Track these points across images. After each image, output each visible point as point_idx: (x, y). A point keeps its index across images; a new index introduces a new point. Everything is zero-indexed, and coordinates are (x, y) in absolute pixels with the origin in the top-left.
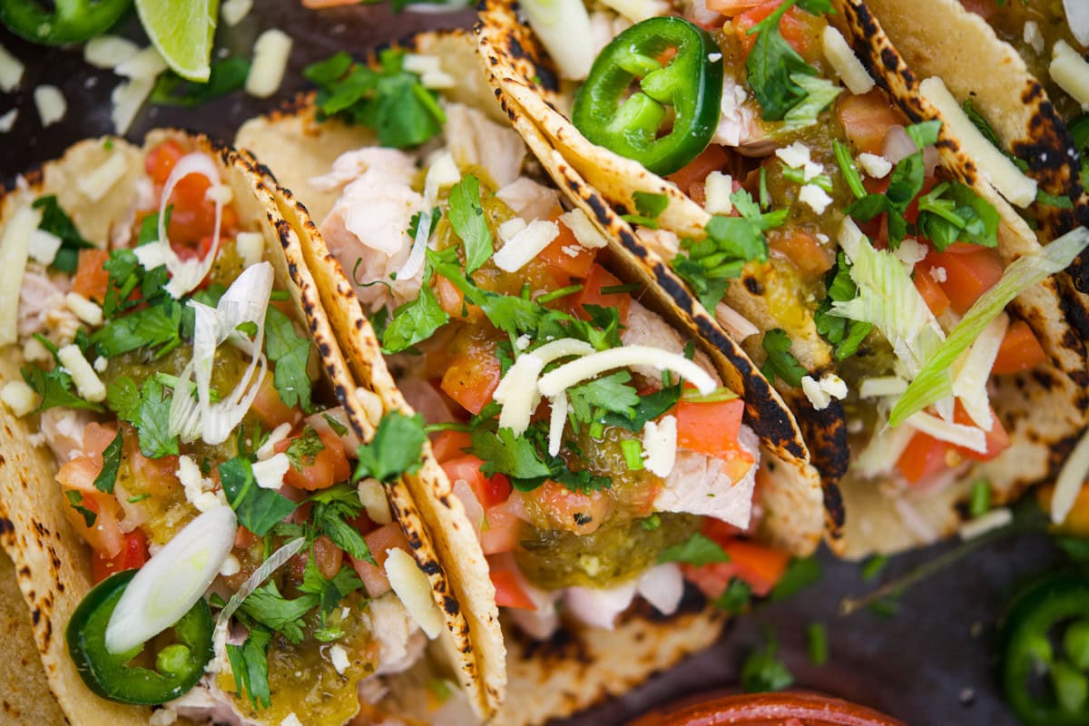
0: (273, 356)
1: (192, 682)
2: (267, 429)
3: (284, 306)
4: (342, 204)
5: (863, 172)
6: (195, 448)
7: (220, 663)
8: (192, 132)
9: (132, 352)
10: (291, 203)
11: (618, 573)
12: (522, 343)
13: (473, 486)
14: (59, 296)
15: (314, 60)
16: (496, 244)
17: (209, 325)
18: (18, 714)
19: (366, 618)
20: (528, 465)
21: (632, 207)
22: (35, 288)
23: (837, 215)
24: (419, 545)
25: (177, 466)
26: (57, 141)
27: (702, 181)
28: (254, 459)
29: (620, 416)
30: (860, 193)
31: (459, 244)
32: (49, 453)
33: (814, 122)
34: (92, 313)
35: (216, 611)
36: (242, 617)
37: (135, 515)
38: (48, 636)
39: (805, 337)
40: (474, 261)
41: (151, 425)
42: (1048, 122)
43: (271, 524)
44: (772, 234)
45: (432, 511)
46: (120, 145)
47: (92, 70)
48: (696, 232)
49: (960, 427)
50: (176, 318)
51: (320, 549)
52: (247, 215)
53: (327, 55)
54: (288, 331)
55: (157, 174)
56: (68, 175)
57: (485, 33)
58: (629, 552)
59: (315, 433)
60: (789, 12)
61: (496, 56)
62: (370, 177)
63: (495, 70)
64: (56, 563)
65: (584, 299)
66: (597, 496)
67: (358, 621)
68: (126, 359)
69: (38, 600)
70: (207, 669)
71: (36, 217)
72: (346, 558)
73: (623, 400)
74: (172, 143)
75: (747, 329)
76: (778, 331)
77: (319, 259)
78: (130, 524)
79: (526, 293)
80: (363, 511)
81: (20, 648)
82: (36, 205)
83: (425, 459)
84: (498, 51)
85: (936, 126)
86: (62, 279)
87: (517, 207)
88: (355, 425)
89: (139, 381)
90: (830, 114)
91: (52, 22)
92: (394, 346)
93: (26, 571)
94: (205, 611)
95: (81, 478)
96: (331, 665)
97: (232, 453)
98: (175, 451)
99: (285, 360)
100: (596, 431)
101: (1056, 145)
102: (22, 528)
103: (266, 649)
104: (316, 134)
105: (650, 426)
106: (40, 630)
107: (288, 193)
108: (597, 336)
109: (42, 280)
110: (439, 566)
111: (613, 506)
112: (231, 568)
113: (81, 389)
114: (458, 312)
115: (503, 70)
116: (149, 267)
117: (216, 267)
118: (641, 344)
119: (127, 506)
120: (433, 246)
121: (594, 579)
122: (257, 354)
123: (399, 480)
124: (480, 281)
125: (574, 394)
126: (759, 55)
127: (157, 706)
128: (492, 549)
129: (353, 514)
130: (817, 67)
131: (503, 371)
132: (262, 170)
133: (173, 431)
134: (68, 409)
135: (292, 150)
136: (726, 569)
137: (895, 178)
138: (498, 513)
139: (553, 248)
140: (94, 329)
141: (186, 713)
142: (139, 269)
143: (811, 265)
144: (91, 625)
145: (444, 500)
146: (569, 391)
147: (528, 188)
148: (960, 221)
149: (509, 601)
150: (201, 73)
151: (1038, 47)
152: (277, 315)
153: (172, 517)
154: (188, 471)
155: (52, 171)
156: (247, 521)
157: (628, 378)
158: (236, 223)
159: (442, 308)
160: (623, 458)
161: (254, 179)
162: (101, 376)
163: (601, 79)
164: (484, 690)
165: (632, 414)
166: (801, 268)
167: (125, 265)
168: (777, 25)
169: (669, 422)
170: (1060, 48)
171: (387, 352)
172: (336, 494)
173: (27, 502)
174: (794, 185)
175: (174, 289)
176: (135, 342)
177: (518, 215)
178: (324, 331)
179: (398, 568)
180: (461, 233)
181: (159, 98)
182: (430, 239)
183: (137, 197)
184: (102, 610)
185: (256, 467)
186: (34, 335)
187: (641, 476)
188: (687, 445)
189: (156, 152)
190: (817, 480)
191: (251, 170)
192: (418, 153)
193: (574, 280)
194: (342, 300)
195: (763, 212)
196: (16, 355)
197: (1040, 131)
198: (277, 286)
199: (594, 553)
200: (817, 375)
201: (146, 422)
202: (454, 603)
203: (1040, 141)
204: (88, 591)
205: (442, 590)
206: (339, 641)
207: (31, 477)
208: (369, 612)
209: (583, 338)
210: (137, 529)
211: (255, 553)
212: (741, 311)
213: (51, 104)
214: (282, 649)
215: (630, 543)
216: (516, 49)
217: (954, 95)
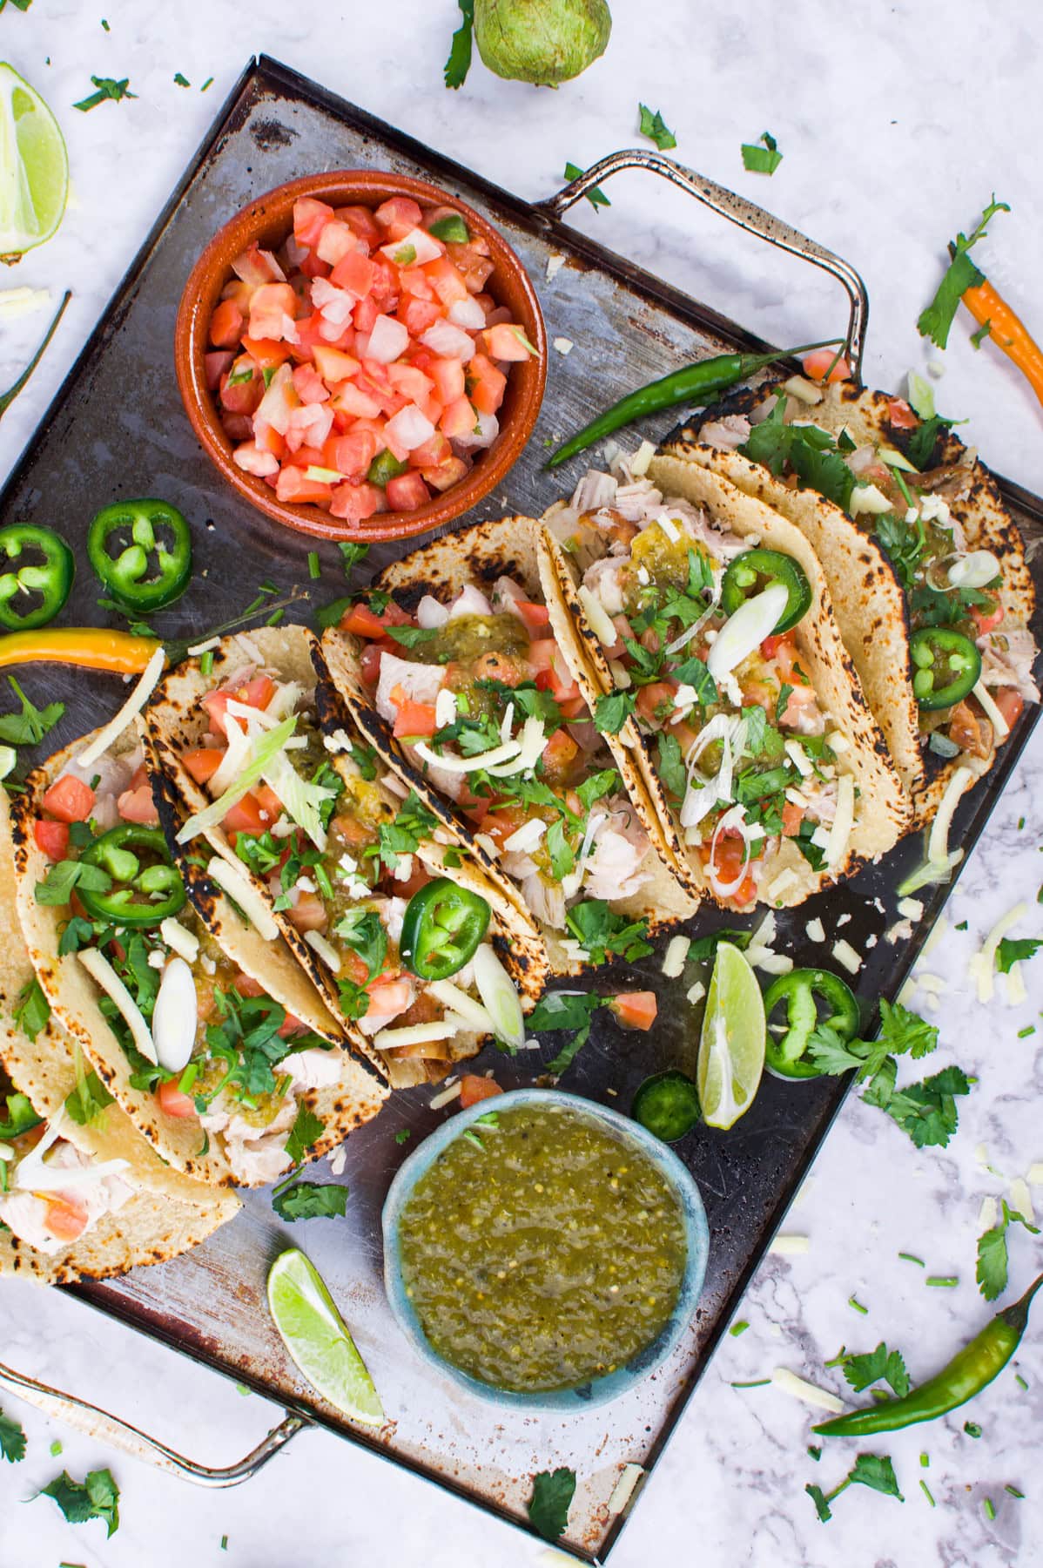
0: (681, 768)
1: (735, 562)
2: (685, 721)
3: (673, 798)
4: (636, 863)
5: (313, 881)
6: (731, 710)
7: (717, 575)
8: (727, 910)
9: (768, 770)
10: (670, 863)
11: (464, 625)
12: (529, 775)
13: (560, 684)
14: (812, 806)
15: (647, 959)
16: (544, 836)
17: (722, 788)
18: (842, 546)
19: (626, 600)
20: (527, 697)
21: (462, 859)
22: (827, 811)
23: (330, 853)
24: (597, 650)
25: (743, 700)
26: (812, 906)
27: (412, 876)
28: (696, 704)
29: (470, 728)
30: (318, 867)
31: (567, 836)
32: (821, 707)
33: (347, 912)
34: (792, 795)
35: (720, 607)
36: (703, 602)
37: (768, 670)
38: (823, 598)
39: (352, 776)
40: (558, 828)
41: (758, 725)
42: (205, 910)
43: (687, 665)
44: (373, 841)
45: (587, 670)
46: (772, 904)
47: (788, 953)
48: (423, 842)
49: (243, 716)
50: (740, 791)
51: (655, 646)
52: (694, 857)
53: (638, 961)
54: (672, 783)
55: (749, 884)
56: (806, 884)
57: (544, 972)
58: (458, 638)
59: (657, 718)
60: (362, 980)
61: (541, 956)
62: (619, 880)
63: (541, 946)
64: (817, 640)
65: (487, 801)
66: (483, 677)
67: (632, 599)
68: (771, 766)
69: (829, 621)
70: (725, 570)
71: (826, 857)
72: (639, 639)
73: (469, 738)
74: (740, 904)
75: (389, 781)
76: (368, 780)
77: (654, 828)
78: (772, 664)
79: (526, 805)
80: (627, 668)
81: (841, 586)
82: (826, 864)
83: (594, 704)
84: (539, 960)
85: (276, 908)
86: (811, 818)
87: (527, 860)
88: (636, 726)
89: (764, 753)
90: (335, 918)
91: (815, 983)
92: (610, 773)
93: (836, 639)
94: (727, 609)
95: (801, 693)
96: (649, 572)
97: (709, 708)
98: (744, 710)
99: (675, 764)
100: (485, 718)
101: (199, 896)
102: (838, 664)
103: (689, 583)
104: (646, 910)
105: (452, 722)
106: (827, 603)
107: (671, 870)
108: (484, 778)
109: (822, 817)
110: (583, 635)
111: (472, 670)
112: (711, 636)
113: (800, 747)
114: (569, 794)
115: (535, 946)
116: (757, 824)
117: (715, 824)
118: (453, 773)
119: (774, 676)
120: (581, 836)
121: (481, 622)
122: (692, 769)
123: (609, 692)
124: (555, 813)
125: (497, 742)
126: (381, 954)
127: (757, 547)
128: (547, 644)
129: (636, 668)
130: (345, 946)
131: (541, 758)
132: (685, 885)
133: (745, 721)
134: (808, 735)
135: (662, 900)
136: (386, 621)
137: (295, 876)
138: (544, 665)
139: (507, 835)
140: (791, 785)
141: (738, 540)
142: (763, 823)
143: (348, 822)
144: (797, 604)
145: (583, 678)
146: (500, 744)
147: (519, 873)
148: (259, 849)
149: (536, 609)
150: (722, 947)
151: (204, 958)
152: (678, 793)
153: (746, 668)
154: (736, 697)
155: (815, 888)
156: (701, 666)
157: (464, 751)
158: (701, 852)
159: (578, 797)
160: (469, 702)
161: (691, 879)
162: (788, 756)
163: (472, 942)
164: (548, 550)
165: (464, 730)
166: (355, 820)
167: (772, 826)
168: (370, 972)
169: (440, 724)
170: (193, 958)
171: (614, 770)
172: (645, 681)
173: (834, 678)
174: (361, 872)
175: (741, 810)
176: (766, 777)
177: (528, 855)
178: (653, 783)
179: (608, 634)
180: (565, 843)
181: (747, 934)
182: (583, 840)
183: (762, 869)
184: (790, 614)
185: (695, 698)
186: (828, 782)
187: (457, 690)
188: (428, 709)
189: (750, 899)
190: (337, 684)
191: (693, 885)
192: (582, 896)
193: (492, 813)
194: (642, 803)
195: (378, 856)
196: (839, 769)
197: (209, 905)
198: (678, 812)
199: (482, 638)
200: (342, 752)
201: (761, 727)
202: (573, 611)
203: (208, 899)
204: (799, 624)
205: (581, 620)
206: (644, 587)
207: (832, 693)
208: (624, 604)
209: (493, 778)
210: (768, 660)
211: (696, 645)
212: (391, 793)
213: (815, 930)
214: (680, 582)
215: (458, 644)
216: (523, 962)
217: (255, 929)
